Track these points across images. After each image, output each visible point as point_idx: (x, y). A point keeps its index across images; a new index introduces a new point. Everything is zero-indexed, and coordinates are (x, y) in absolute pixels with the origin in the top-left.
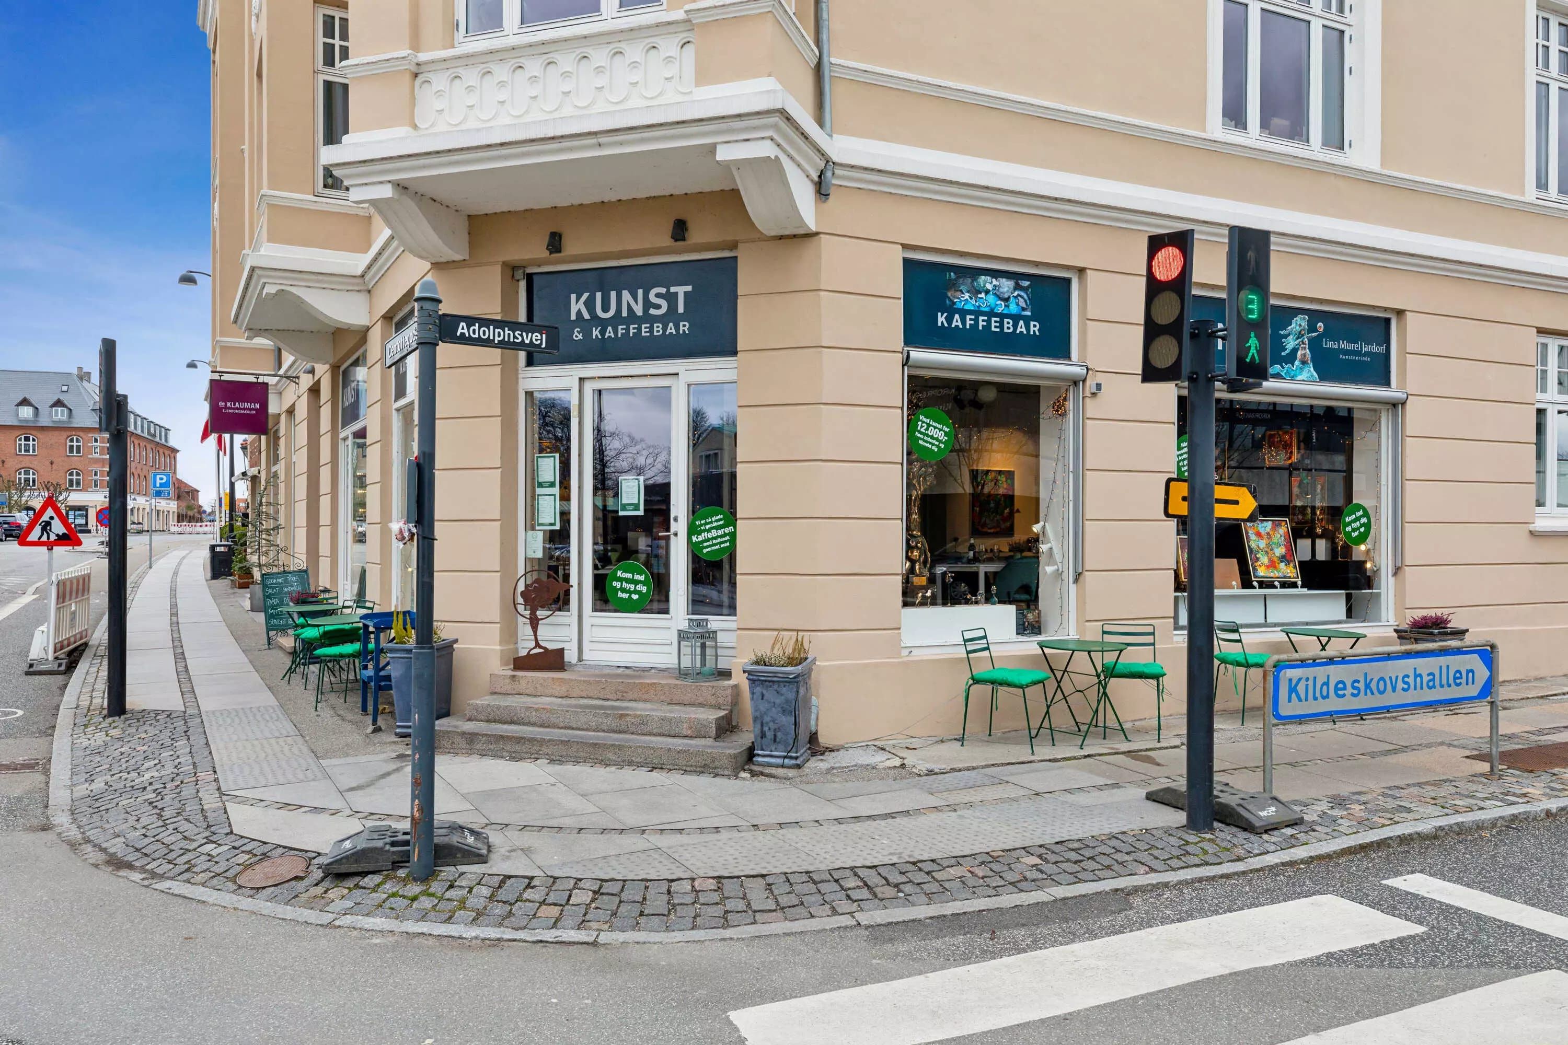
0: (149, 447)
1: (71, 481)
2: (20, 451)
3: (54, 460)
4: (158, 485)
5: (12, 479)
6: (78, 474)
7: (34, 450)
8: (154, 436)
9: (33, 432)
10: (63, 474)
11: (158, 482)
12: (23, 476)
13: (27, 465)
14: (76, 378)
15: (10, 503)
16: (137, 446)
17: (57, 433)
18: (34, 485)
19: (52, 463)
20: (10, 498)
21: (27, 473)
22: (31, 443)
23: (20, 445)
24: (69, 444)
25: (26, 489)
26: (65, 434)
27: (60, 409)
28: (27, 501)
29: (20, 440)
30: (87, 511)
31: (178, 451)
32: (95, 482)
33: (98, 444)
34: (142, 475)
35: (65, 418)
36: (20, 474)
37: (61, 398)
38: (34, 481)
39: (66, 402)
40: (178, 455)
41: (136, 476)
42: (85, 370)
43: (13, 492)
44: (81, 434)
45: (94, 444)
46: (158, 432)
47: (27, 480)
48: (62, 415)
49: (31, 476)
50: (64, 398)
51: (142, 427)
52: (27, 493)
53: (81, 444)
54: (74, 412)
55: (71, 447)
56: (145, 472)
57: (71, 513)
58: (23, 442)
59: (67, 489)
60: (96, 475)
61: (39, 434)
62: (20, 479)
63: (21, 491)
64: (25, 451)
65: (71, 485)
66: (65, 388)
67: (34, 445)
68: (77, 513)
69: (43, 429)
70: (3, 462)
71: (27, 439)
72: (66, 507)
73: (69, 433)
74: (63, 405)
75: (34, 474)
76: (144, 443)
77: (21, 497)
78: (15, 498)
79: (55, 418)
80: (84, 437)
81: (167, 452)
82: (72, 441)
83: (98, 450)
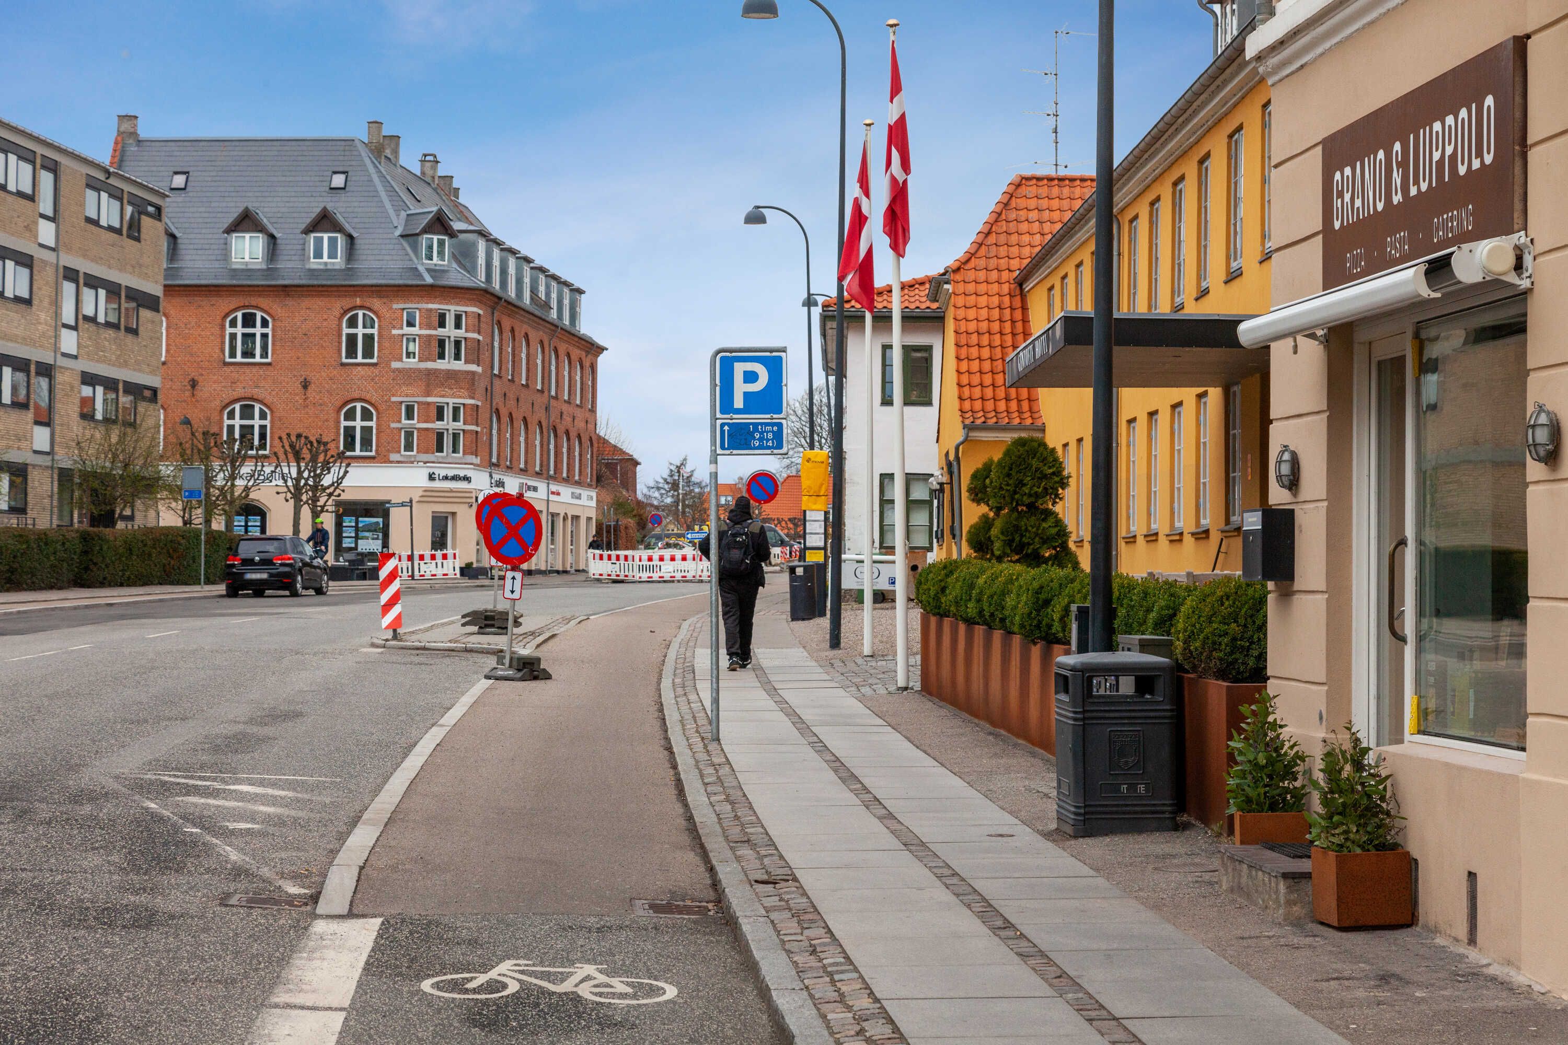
0: (534, 336)
1: (350, 433)
2: (233, 354)
3: (313, 377)
4: (739, 403)
5: (214, 429)
6: (367, 415)
7: (264, 354)
8: (547, 306)
9: (263, 302)
10: (333, 415)
11: (740, 388)
12: (237, 422)
13: (250, 392)
14: (364, 153)
15: (208, 495)
16: (507, 335)
17: (318, 303)
18: (263, 446)
19: (305, 385)
20: (209, 480)
21: (247, 412)
22: (258, 330)
23: (233, 337)
24: (346, 331)
25: (245, 458)
26: (338, 304)
27: (326, 236)
28: (247, 489)
29: (233, 324)
30: (386, 515)
31: (601, 349)
32: (409, 435)
33: (415, 330)
34: (518, 416)
35: (339, 262)
36: (231, 415)
37: (330, 207)
38: (263, 436)
39: (340, 218)
40: (602, 360)
41: (505, 419)
42: (386, 131)
43: (216, 465)
44: (376, 303)
45: (407, 330)
46: (554, 296)
47: (247, 431)
48: (332, 255)
49: (257, 422)
50: (339, 208)
51: (519, 282)
52: (246, 469)
53: (375, 331)
54: (357, 242)
55: (352, 339)
56: (524, 409)
57: (349, 522)
58: (239, 330)
59: (341, 456)
60: (410, 416)
61: (275, 306)
62: (231, 428)
63: (235, 461)
64: (245, 354)
65: (350, 445)
66: (338, 181)
67: (264, 336)
68: (365, 521)
69: (286, 291)
70: (194, 384)
71: (249, 321)
72: (338, 504)
73: (347, 303)
74: (337, 227)
75: (263, 416)
76: (521, 329)
77: (233, 477)
78: (220, 480)
79: (314, 263)
80: (383, 311)
81: (576, 353)
82: (353, 323)
83: (414, 347)
